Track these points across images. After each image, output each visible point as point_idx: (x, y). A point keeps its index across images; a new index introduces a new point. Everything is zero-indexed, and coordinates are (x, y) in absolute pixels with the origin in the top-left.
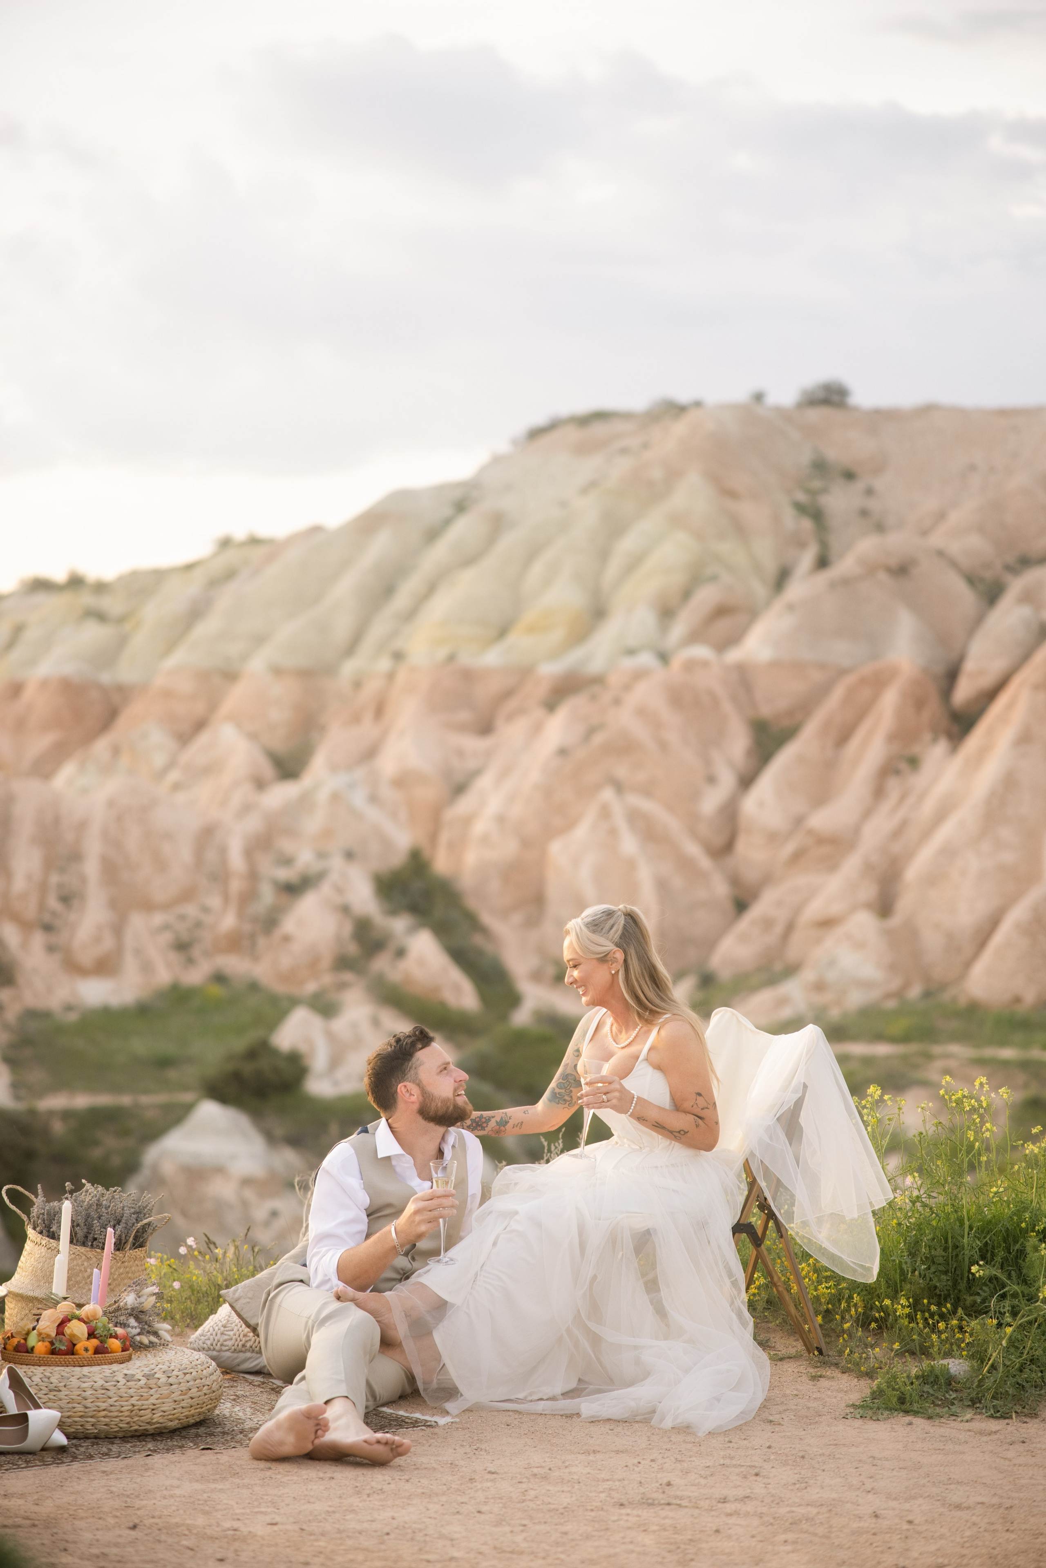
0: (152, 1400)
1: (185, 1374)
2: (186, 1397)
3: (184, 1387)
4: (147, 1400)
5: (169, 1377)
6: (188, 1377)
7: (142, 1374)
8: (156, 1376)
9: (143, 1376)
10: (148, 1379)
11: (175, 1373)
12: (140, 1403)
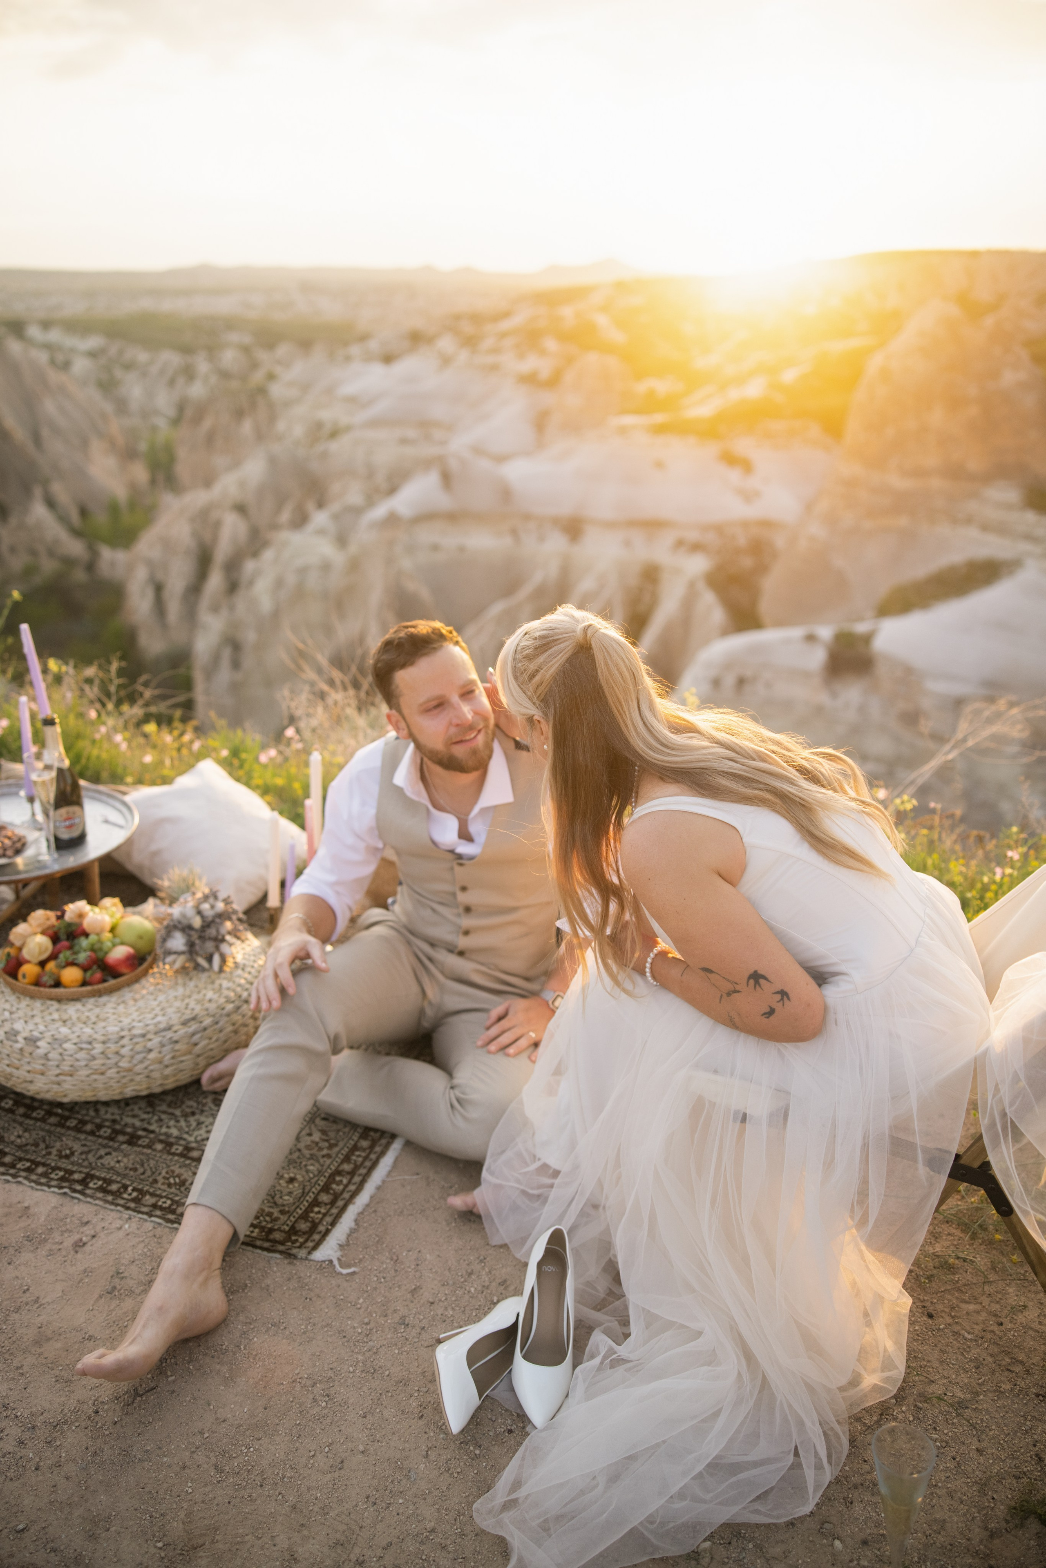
0: (22, 1073)
1: (82, 1049)
2: (69, 1078)
3: (66, 1068)
4: (17, 1069)
5: (54, 1049)
6: (81, 1055)
7: (26, 1034)
8: (39, 1043)
9: (25, 1039)
10: (27, 1044)
11: (66, 1046)
12: (8, 1070)
